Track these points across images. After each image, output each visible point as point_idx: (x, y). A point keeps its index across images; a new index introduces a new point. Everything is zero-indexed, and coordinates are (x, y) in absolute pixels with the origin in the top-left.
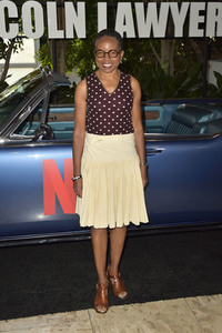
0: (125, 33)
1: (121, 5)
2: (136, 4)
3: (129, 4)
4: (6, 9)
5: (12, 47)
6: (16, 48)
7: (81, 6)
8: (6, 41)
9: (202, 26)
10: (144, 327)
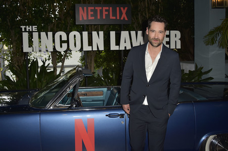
0: (125, 47)
1: (123, 33)
2: (131, 32)
3: (128, 32)
4: (61, 36)
5: (65, 56)
6: (68, 57)
7: (101, 33)
8: (63, 53)
9: (168, 43)
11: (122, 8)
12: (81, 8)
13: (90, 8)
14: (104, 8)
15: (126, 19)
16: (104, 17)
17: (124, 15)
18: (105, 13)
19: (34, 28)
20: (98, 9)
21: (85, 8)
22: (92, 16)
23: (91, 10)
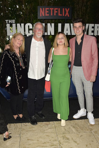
0: (67, 33)
1: (66, 24)
2: (71, 24)
3: (69, 24)
4: (29, 26)
7: (53, 24)
9: (93, 32)
10: (71, 127)
11: (66, 9)
12: (41, 9)
13: (46, 9)
14: (55, 9)
15: (68, 16)
16: (55, 15)
17: (67, 14)
18: (55, 12)
19: (13, 21)
20: (52, 9)
21: (44, 9)
22: (47, 13)
23: (47, 10)
